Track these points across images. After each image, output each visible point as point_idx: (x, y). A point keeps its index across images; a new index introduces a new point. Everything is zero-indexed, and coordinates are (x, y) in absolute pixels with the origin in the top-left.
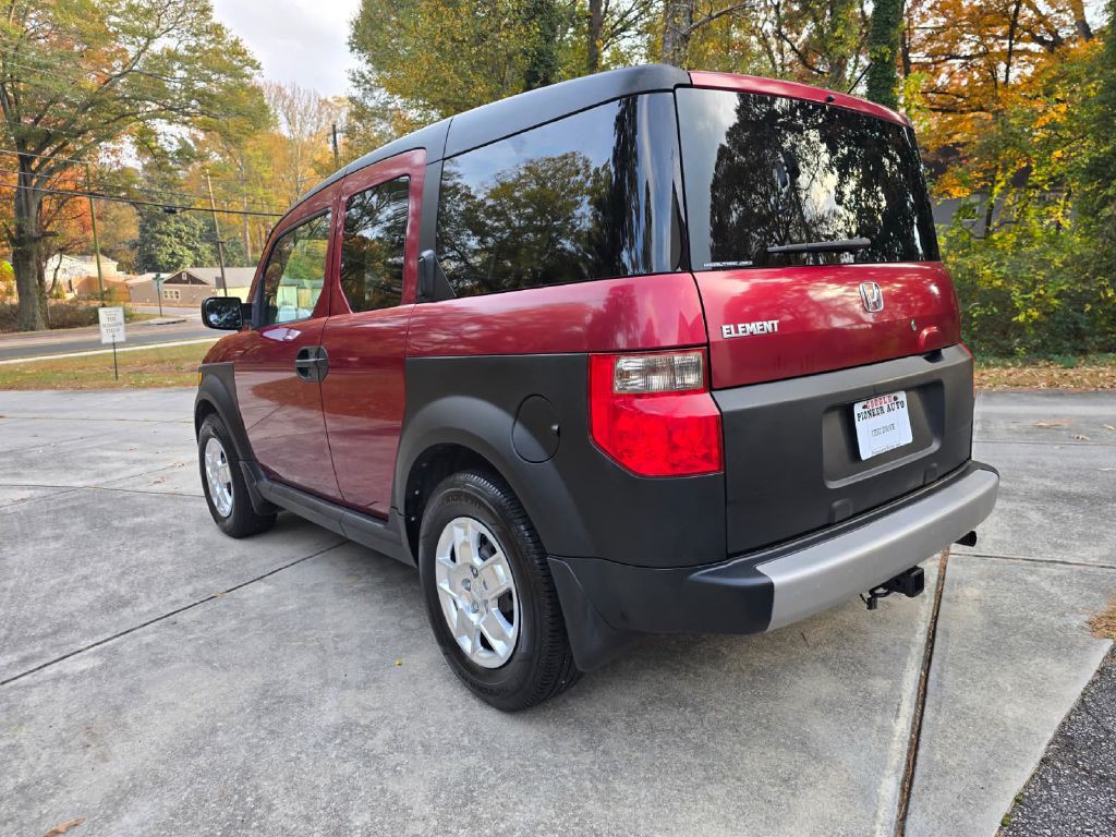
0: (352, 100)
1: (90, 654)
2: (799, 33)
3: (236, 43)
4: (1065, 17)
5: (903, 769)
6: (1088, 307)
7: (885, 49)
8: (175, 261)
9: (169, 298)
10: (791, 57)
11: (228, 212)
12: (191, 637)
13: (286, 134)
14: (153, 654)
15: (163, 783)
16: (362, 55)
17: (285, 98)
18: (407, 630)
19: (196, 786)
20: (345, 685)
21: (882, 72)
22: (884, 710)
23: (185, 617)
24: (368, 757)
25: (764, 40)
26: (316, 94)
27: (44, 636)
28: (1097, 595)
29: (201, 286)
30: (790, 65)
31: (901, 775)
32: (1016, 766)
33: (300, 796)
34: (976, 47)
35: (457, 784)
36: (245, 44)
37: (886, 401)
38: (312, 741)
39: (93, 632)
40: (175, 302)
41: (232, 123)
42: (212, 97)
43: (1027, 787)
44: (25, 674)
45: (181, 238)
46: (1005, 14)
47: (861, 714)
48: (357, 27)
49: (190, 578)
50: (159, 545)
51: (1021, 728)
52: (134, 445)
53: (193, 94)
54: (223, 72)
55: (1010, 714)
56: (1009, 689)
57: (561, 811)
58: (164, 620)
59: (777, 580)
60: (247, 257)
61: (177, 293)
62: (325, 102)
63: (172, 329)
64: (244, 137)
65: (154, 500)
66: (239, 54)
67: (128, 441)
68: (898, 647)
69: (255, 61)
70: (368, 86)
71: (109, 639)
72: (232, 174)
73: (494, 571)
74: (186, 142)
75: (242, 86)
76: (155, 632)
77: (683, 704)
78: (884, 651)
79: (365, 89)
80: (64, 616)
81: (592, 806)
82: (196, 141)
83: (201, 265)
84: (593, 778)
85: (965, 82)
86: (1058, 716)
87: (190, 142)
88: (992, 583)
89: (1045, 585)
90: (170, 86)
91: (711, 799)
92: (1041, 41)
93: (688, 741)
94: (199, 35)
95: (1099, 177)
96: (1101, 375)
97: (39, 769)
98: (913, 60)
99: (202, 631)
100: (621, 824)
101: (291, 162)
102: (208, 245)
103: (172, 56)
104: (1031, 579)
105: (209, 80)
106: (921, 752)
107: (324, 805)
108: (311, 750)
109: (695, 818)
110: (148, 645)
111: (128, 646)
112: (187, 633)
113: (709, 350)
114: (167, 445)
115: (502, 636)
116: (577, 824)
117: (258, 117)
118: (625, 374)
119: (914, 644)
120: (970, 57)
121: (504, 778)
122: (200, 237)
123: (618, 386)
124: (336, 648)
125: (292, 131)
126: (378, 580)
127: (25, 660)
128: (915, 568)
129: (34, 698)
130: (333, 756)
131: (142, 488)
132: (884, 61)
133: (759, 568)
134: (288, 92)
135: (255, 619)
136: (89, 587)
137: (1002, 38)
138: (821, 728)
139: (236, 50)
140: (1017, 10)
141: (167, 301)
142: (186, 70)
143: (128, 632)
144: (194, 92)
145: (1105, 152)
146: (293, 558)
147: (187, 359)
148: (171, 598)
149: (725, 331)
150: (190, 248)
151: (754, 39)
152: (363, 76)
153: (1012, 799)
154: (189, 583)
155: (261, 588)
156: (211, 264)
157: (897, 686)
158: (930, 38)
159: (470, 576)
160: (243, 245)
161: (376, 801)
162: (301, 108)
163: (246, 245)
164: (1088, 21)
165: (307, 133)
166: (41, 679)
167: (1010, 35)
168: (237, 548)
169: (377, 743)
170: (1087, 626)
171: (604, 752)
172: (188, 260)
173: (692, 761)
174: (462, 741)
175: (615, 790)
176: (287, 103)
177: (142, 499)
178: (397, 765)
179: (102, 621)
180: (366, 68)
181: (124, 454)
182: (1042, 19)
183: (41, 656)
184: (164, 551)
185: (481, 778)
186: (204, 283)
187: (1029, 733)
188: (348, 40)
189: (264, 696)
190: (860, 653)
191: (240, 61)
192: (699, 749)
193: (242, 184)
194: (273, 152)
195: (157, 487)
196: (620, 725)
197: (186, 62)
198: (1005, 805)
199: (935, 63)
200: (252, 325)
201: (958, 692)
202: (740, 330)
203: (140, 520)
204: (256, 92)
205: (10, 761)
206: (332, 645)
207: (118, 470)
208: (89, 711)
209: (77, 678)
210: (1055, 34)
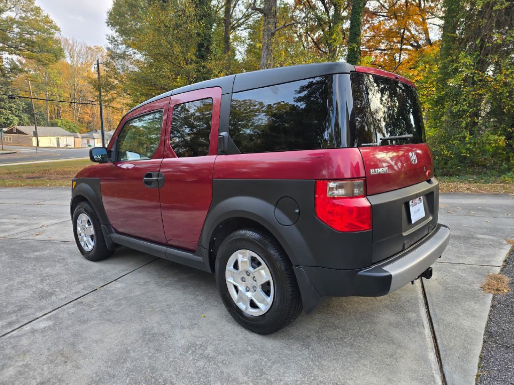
0: (108, 49)
1: (44, 320)
2: (314, 35)
3: (47, 17)
4: (421, 36)
5: (434, 348)
6: (437, 158)
7: (355, 45)
8: (8, 122)
9: (6, 141)
10: (311, 44)
11: (37, 99)
12: (93, 309)
13: (69, 62)
14: (78, 318)
15: (114, 376)
16: (113, 28)
17: (69, 45)
18: (200, 301)
19: (130, 376)
20: (182, 327)
21: (353, 55)
22: (418, 326)
23: (86, 300)
24: (209, 359)
25: (300, 36)
26: (85, 44)
27: (14, 312)
28: (480, 277)
29: (23, 135)
30: (311, 48)
31: (434, 351)
32: (475, 344)
33: (184, 377)
34: (386, 46)
35: (254, 367)
36: (52, 18)
37: (417, 200)
38: (178, 353)
39: (41, 309)
40: (10, 143)
41: (44, 56)
42: (33, 42)
43: (482, 352)
44: (13, 331)
45: (11, 110)
46: (398, 33)
47: (409, 328)
48: (111, 15)
49: (79, 282)
50: (55, 266)
51: (472, 330)
52: (16, 216)
53: (23, 40)
54: (40, 31)
55: (465, 324)
56: (462, 315)
57: (304, 375)
58: (76, 301)
59: (393, 273)
60: (47, 122)
61: (10, 138)
62: (90, 48)
63: (10, 157)
64: (51, 63)
65: (40, 244)
66: (49, 22)
67: (11, 214)
68: (413, 300)
69: (57, 27)
70: (116, 43)
71: (51, 312)
72: (40, 81)
73: (260, 273)
74: (15, 63)
75: (51, 38)
76: (73, 307)
77: (336, 327)
78: (409, 302)
79: (115, 44)
80: (21, 302)
81: (316, 372)
82: (21, 63)
83: (23, 125)
84: (312, 361)
85: (382, 60)
86: (484, 325)
87: (17, 63)
88: (440, 273)
89: (460, 273)
90: (11, 35)
91: (364, 365)
92: (412, 45)
93: (346, 343)
94: (28, 11)
95: (439, 104)
96: (450, 186)
97: (46, 374)
98: (361, 49)
99: (98, 306)
100: (332, 378)
101: (72, 77)
102: (26, 115)
103: (13, 21)
104: (454, 271)
105: (31, 34)
106: (438, 341)
107: (197, 380)
108: (179, 357)
109: (361, 374)
110: (73, 313)
111: (63, 314)
112: (91, 307)
113: (366, 179)
114: (34, 216)
115: (263, 301)
116: (313, 380)
117: (58, 54)
118: (332, 189)
119: (419, 299)
120: (384, 50)
121: (274, 363)
122: (22, 111)
123: (329, 194)
124: (170, 311)
125: (72, 61)
126: (175, 279)
127: (10, 324)
128: (430, 267)
129: (25, 341)
130: (191, 358)
131: (31, 238)
132: (354, 50)
133: (385, 268)
134: (71, 42)
135: (122, 299)
136: (26, 287)
137: (397, 43)
138: (396, 334)
139: (47, 20)
140: (404, 32)
141: (5, 143)
142: (20, 28)
143: (59, 308)
144: (24, 39)
145: (443, 94)
146: (127, 270)
147: (24, 173)
148: (73, 291)
149: (371, 172)
150: (16, 116)
151: (295, 35)
152: (114, 38)
153: (478, 357)
154: (79, 284)
155: (118, 285)
156: (28, 124)
157: (419, 315)
158: (368, 41)
159: (245, 276)
160: (45, 115)
161: (220, 376)
162: (77, 50)
163: (47, 116)
164: (430, 38)
165: (80, 62)
166: (24, 332)
167: (401, 43)
168: (96, 266)
169: (210, 351)
170: (481, 289)
171: (313, 349)
172: (15, 122)
173: (351, 350)
174: (248, 349)
175: (323, 365)
176: (70, 47)
177: (34, 243)
178: (223, 361)
179: (43, 303)
180: (115, 35)
181: (13, 221)
182: (413, 36)
183: (17, 321)
184: (59, 268)
185: (263, 363)
186: (26, 134)
187: (475, 332)
188: (106, 21)
189: (145, 334)
190: (399, 303)
191: (49, 26)
192: (352, 345)
193: (46, 86)
194: (62, 70)
195: (38, 237)
196: (315, 338)
197: (19, 24)
198: (477, 360)
199: (370, 51)
200: (111, 161)
201: (443, 317)
202: (376, 171)
203: (38, 253)
204: (57, 42)
205: (28, 372)
206: (168, 310)
207: (13, 229)
208: (58, 346)
209: (43, 331)
210: (417, 42)
